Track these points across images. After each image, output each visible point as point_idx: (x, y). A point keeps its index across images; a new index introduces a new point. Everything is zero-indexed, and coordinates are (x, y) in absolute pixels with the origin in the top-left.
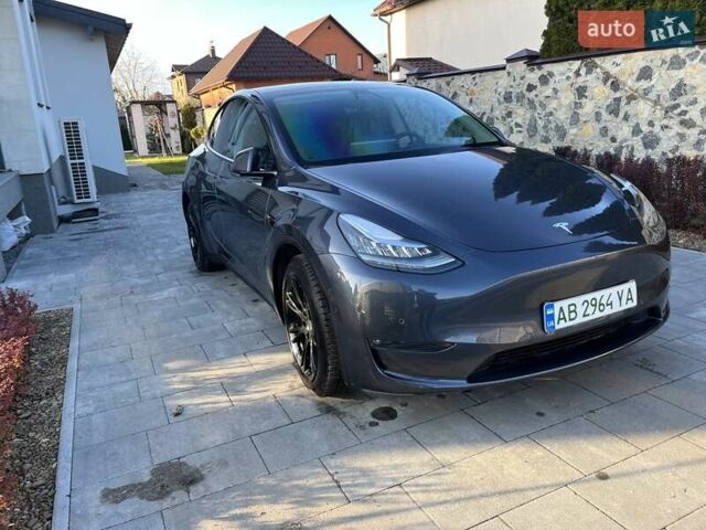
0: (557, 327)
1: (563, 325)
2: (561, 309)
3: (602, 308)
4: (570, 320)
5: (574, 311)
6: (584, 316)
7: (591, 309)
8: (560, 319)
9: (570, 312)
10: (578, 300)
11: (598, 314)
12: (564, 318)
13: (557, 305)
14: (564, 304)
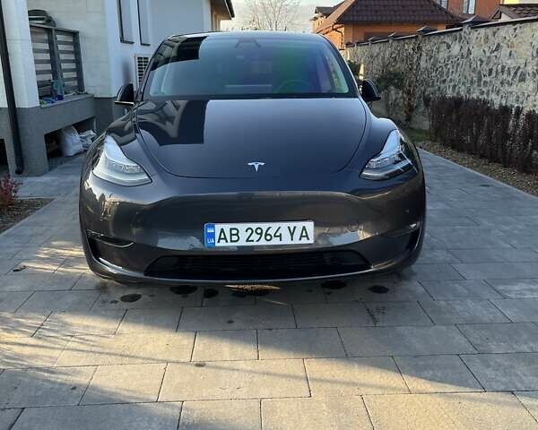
0: (217, 245)
1: (223, 243)
2: (222, 231)
3: (268, 237)
4: (231, 241)
5: (237, 235)
6: (247, 240)
7: (255, 237)
8: (220, 239)
9: (231, 235)
10: (242, 227)
11: (263, 242)
12: (225, 238)
13: (218, 227)
14: (227, 227)
